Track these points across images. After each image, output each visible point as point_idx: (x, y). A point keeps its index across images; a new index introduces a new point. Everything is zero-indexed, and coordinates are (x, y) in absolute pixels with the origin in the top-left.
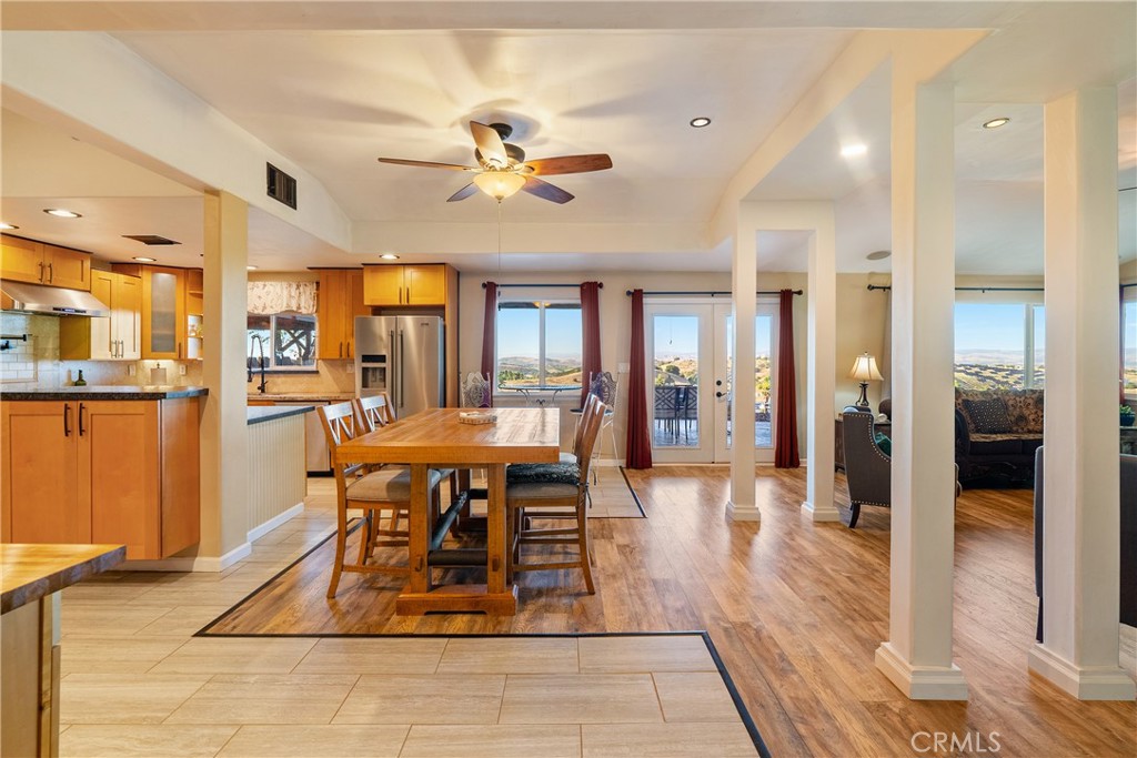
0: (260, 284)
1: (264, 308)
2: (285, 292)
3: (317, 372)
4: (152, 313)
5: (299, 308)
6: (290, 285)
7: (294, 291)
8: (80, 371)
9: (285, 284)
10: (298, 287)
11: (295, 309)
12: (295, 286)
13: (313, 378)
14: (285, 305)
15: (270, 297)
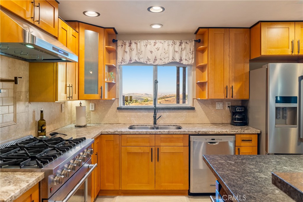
0: (152, 42)
1: (156, 60)
2: (171, 49)
3: (193, 109)
4: (85, 62)
5: (181, 60)
6: (174, 43)
7: (177, 47)
8: (42, 112)
9: (171, 42)
10: (181, 44)
11: (178, 61)
12: (178, 43)
13: (190, 113)
14: (171, 58)
15: (160, 52)
